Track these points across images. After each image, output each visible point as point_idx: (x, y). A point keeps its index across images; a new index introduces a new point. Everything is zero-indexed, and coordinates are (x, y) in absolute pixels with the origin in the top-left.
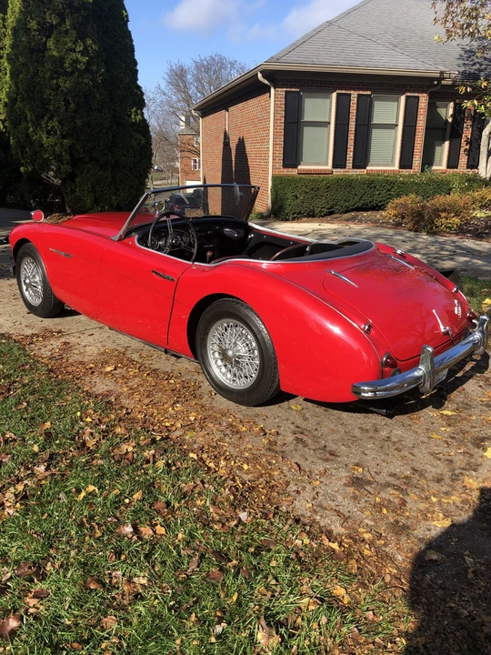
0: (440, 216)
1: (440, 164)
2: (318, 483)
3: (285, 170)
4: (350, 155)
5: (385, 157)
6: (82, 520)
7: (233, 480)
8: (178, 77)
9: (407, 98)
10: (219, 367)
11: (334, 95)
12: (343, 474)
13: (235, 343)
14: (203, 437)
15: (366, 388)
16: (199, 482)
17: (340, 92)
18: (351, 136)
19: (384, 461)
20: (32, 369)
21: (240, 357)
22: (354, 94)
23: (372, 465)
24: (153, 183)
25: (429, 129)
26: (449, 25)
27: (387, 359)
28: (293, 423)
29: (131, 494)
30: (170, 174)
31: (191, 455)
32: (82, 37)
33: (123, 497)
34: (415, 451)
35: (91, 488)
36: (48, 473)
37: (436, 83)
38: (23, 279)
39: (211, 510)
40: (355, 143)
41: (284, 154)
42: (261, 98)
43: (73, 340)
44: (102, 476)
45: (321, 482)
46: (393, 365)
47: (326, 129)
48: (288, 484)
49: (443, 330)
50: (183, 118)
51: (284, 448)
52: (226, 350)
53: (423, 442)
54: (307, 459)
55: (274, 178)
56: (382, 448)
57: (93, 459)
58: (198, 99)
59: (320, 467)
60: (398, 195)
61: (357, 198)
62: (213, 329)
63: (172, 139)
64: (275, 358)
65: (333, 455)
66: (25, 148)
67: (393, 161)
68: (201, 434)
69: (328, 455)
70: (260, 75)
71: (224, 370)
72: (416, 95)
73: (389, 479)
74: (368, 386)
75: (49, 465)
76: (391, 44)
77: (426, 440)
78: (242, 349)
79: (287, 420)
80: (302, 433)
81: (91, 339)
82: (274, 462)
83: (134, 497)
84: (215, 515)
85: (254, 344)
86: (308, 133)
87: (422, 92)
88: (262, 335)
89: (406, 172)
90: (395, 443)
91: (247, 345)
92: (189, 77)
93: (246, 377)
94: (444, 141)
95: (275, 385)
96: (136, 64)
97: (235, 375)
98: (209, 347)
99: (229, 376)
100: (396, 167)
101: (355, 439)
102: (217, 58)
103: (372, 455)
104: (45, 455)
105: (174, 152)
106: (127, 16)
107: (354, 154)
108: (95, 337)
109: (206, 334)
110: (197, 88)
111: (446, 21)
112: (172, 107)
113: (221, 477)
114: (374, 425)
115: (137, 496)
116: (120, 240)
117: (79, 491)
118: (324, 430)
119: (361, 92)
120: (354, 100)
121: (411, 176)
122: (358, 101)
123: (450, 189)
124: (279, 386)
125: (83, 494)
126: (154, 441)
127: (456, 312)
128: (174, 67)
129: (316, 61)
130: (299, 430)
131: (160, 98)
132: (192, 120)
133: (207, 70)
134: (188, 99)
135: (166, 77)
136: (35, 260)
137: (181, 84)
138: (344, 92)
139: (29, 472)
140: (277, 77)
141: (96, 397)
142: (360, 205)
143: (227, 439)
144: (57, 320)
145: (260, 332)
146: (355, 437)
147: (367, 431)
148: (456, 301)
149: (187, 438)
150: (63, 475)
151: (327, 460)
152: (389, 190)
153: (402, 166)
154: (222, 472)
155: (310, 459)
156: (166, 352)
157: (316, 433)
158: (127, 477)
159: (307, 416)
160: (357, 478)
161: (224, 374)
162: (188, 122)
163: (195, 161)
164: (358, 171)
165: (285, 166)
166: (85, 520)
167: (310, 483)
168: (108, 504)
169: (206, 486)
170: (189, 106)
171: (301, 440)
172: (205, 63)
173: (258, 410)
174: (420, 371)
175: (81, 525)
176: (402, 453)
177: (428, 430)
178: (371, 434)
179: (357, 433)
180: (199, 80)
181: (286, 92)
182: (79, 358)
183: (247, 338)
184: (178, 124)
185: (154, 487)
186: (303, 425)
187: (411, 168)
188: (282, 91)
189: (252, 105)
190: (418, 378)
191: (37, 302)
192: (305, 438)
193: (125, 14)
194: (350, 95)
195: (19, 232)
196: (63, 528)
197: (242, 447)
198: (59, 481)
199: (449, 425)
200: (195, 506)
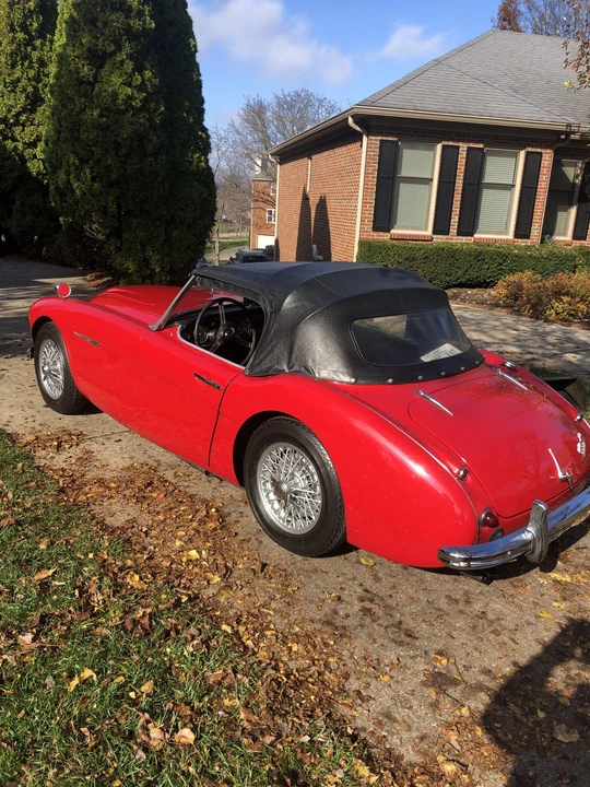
0: (561, 300)
1: (564, 234)
2: (387, 678)
3: (375, 234)
4: (455, 219)
5: (498, 223)
6: (68, 723)
7: (276, 669)
8: (256, 114)
9: (528, 154)
10: (270, 501)
11: (439, 147)
12: (421, 666)
13: (292, 474)
14: (243, 599)
15: (457, 555)
16: (230, 671)
17: (446, 143)
18: (458, 197)
19: (476, 649)
20: (38, 487)
21: (296, 493)
22: (463, 147)
23: (460, 653)
24: (220, 235)
25: (553, 191)
26: (583, 69)
27: (486, 516)
28: (361, 585)
29: (139, 685)
30: (240, 226)
31: (224, 627)
32: (139, 69)
33: (127, 689)
34: (518, 636)
35: (88, 673)
36: (35, 645)
37: (563, 137)
38: (41, 365)
39: (242, 716)
40: (461, 205)
41: (375, 214)
42: (351, 146)
43: (94, 447)
44: (104, 655)
45: (392, 677)
46: (495, 524)
47: (427, 186)
48: (346, 676)
49: (560, 475)
50: (259, 163)
51: (347, 622)
52: (280, 483)
53: (529, 623)
54: (375, 641)
55: (361, 244)
56: (474, 628)
57: (96, 626)
58: (279, 142)
59: (391, 655)
60: (512, 271)
61: (460, 273)
62: (266, 453)
63: (244, 186)
64: (341, 501)
65: (410, 636)
66: (65, 196)
67: (507, 228)
68: (240, 594)
69: (403, 636)
70: (350, 120)
71: (277, 506)
72: (539, 150)
73: (482, 678)
74: (460, 551)
75: (38, 632)
76: (511, 88)
77: (532, 620)
78: (300, 482)
79: (354, 579)
80: (371, 601)
81: (117, 447)
82: (332, 643)
83: (143, 689)
84: (246, 724)
85: (316, 477)
86: (405, 191)
87: (546, 147)
88: (326, 469)
89: (522, 242)
90: (492, 622)
91: (308, 478)
92: (269, 114)
93: (304, 518)
94: (571, 205)
95: (340, 535)
96: (203, 101)
97: (290, 514)
98: (260, 475)
99: (283, 514)
100: (511, 236)
101: (441, 614)
102: (303, 94)
103: (461, 638)
104: (35, 617)
105: (246, 201)
106: (195, 46)
107: (459, 219)
108: (123, 444)
109: (256, 458)
110: (277, 127)
111: (579, 64)
112: (246, 149)
113: (260, 662)
114: (466, 593)
115: (147, 687)
116: (159, 330)
117: (71, 677)
118: (401, 597)
119: (472, 145)
120: (463, 154)
121: (528, 248)
122: (467, 155)
123: (575, 267)
124: (345, 535)
125: (76, 681)
126: (178, 603)
127: (579, 450)
128: (252, 103)
129: (419, 106)
130: (369, 595)
131: (232, 137)
132: (269, 164)
133: (291, 107)
134: (266, 140)
135: (241, 112)
136: (57, 343)
137: (259, 122)
138: (451, 143)
139: (11, 642)
140: (370, 123)
141: (113, 532)
142: (464, 280)
143: (274, 605)
144: (79, 417)
145: (324, 465)
146: (440, 610)
147: (456, 601)
148: (579, 435)
149: (222, 600)
150: (54, 649)
151: (401, 644)
152: (500, 264)
153: (517, 235)
154: (263, 654)
155: (380, 641)
156: (207, 473)
157: (389, 601)
158: (136, 657)
159: (380, 575)
160: (440, 674)
161: (276, 511)
162: (264, 167)
163: (270, 213)
164: (464, 239)
165: (375, 229)
166: (72, 723)
167: (376, 678)
168: (107, 698)
169: (239, 676)
170: (266, 148)
171: (369, 610)
172: (289, 99)
173: (317, 562)
174: (529, 533)
175: (66, 732)
176: (500, 638)
177: (535, 604)
178: (461, 606)
179: (443, 603)
180: (280, 118)
181: (381, 141)
182: (99, 473)
183: (307, 468)
184: (253, 169)
185: (171, 674)
186: (375, 588)
187: (528, 238)
188: (376, 140)
189: (340, 154)
190: (527, 543)
191: (56, 394)
192: (375, 608)
193: (193, 43)
194: (458, 147)
195: (42, 307)
196: (42, 734)
197: (293, 618)
198: (48, 656)
199: (565, 599)
200: (221, 707)
